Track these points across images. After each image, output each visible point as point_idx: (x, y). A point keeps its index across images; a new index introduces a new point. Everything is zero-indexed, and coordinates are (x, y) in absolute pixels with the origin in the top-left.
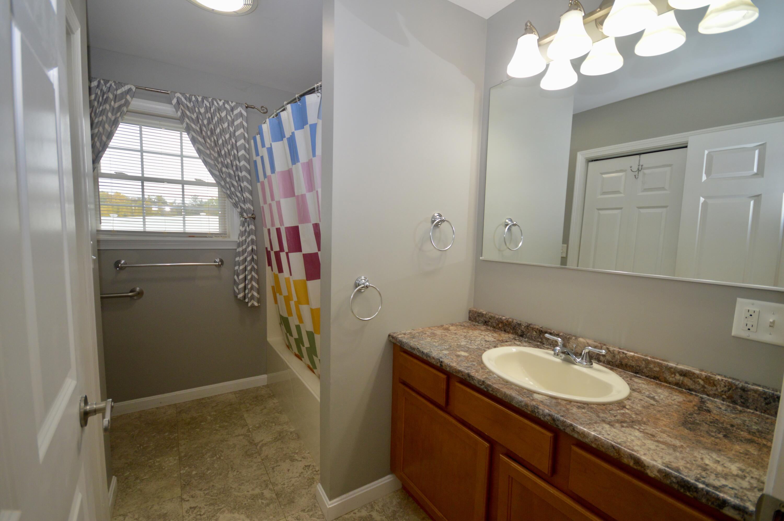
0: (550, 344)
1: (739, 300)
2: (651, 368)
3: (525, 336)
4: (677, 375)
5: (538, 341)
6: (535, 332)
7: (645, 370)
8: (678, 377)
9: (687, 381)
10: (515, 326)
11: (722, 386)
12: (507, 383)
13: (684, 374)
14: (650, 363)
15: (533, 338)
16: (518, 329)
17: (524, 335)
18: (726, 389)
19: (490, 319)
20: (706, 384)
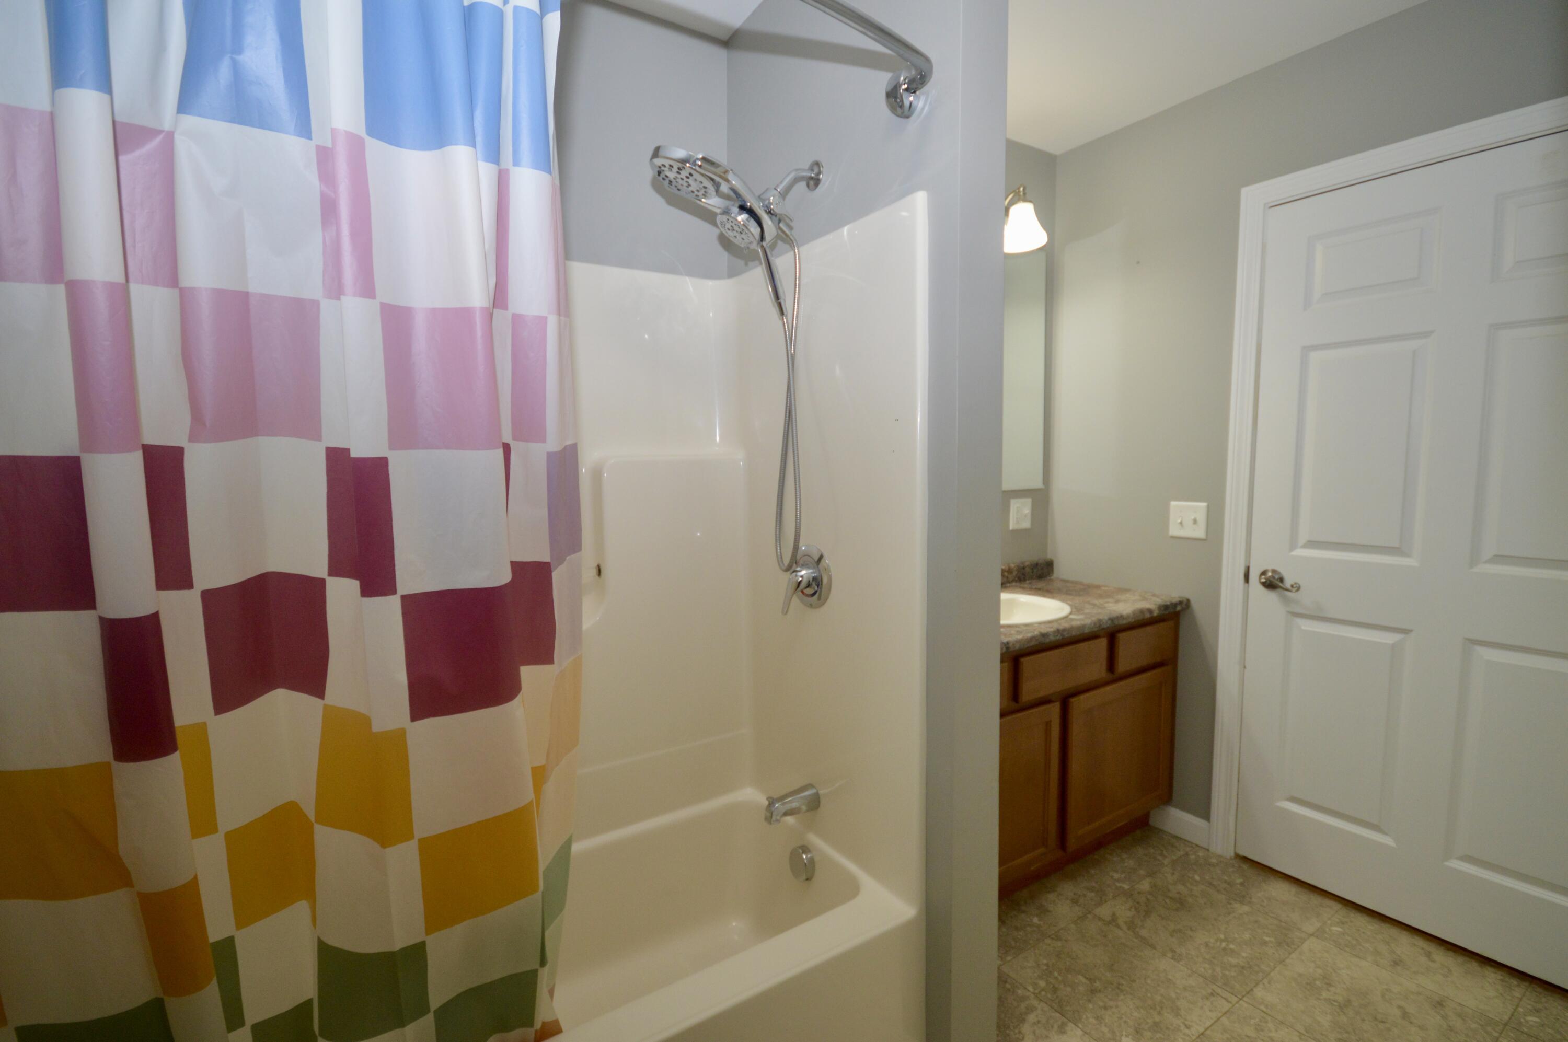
1: (1012, 501)
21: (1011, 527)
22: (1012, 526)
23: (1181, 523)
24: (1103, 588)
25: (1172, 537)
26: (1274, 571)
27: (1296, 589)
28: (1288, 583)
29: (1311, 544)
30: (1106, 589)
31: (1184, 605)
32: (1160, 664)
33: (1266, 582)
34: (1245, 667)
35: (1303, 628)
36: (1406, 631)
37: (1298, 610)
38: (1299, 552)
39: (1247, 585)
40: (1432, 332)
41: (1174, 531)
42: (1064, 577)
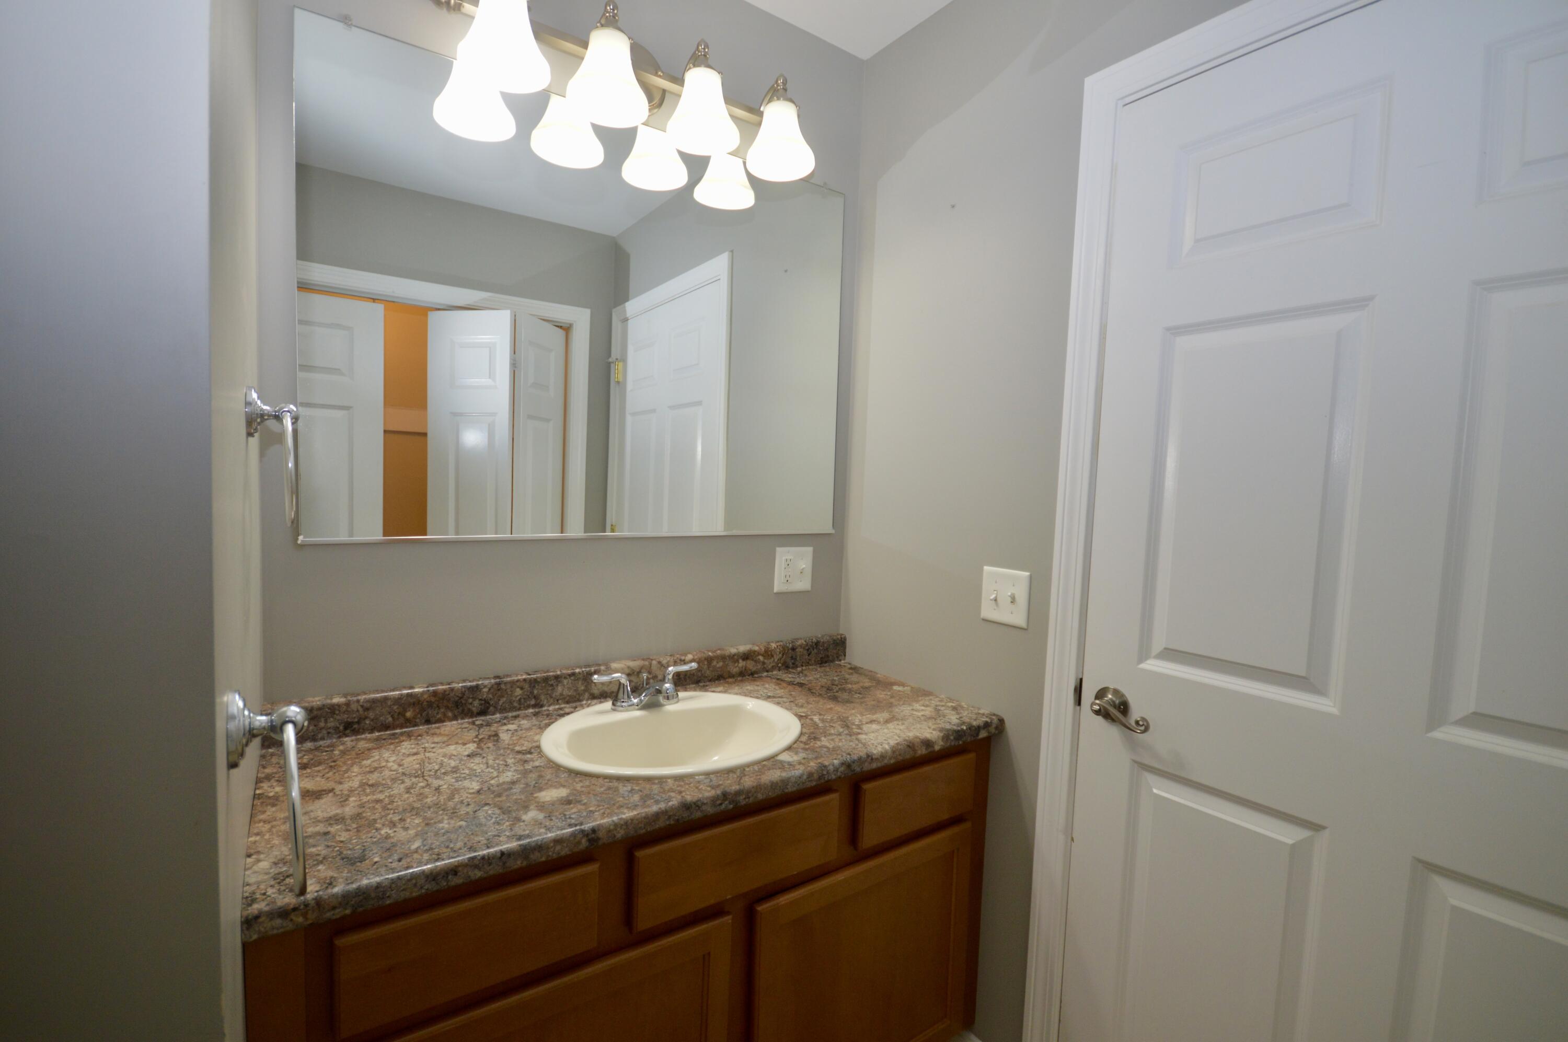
0: (558, 700)
1: (779, 550)
2: (715, 666)
3: (492, 708)
4: (741, 661)
5: (528, 707)
6: (518, 690)
7: (708, 673)
8: (742, 663)
9: (750, 665)
10: (461, 698)
11: (778, 653)
12: (741, 770)
13: (746, 656)
14: (713, 660)
15: (515, 704)
16: (470, 700)
17: (488, 708)
18: (781, 655)
19: (367, 709)
20: (765, 659)
21: (775, 590)
22: (778, 586)
23: (996, 600)
24: (895, 688)
25: (985, 620)
26: (1116, 692)
27: (1143, 728)
28: (1136, 713)
29: (1170, 654)
30: (900, 688)
31: (992, 730)
32: (956, 821)
33: (1100, 710)
34: (1072, 839)
35: (1155, 791)
36: (1317, 828)
37: (1147, 761)
38: (1151, 665)
39: (1078, 708)
40: (1371, 298)
41: (988, 612)
42: (857, 663)
